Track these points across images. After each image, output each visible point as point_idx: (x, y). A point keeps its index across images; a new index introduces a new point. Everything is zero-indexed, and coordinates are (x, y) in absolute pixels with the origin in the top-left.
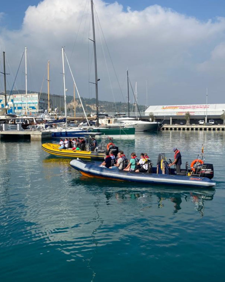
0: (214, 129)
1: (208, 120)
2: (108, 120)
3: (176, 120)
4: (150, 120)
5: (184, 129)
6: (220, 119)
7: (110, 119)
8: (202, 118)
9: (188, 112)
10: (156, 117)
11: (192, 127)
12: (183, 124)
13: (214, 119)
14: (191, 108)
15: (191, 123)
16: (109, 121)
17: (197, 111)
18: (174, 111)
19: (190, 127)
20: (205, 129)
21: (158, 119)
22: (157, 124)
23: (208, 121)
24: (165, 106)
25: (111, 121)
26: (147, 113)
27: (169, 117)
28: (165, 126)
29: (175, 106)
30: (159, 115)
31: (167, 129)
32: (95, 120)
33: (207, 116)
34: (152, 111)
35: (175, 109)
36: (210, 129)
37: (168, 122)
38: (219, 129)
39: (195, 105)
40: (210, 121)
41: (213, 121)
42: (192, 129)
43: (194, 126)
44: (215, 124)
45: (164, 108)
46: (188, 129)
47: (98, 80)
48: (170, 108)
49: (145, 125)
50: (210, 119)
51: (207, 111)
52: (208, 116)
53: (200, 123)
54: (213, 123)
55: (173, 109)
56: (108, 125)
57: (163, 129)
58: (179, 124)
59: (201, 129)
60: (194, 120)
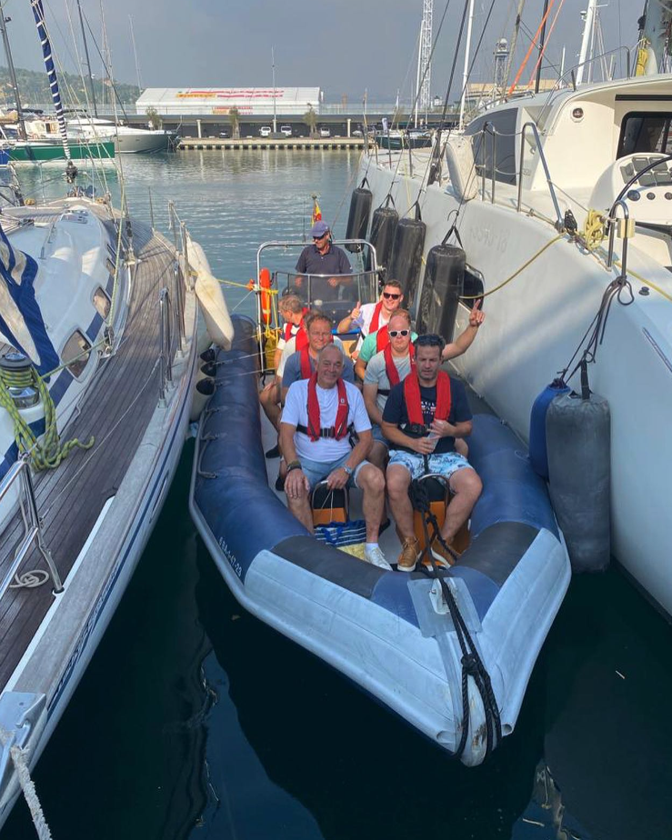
0: (290, 147)
1: (279, 125)
2: (44, 124)
3: (212, 127)
4: (151, 125)
5: (228, 148)
6: (302, 124)
7: (50, 122)
8: (266, 121)
9: (235, 107)
10: (164, 120)
11: (246, 142)
12: (228, 137)
13: (291, 124)
14: (243, 96)
15: (243, 135)
16: (48, 125)
17: (259, 103)
18: (208, 103)
19: (240, 142)
20: (272, 147)
21: (169, 123)
22: (166, 135)
23: (278, 130)
24: (184, 91)
25: (52, 127)
26: (142, 106)
27: (194, 117)
28: (186, 141)
29: (208, 90)
30: (170, 113)
31: (191, 148)
32: (15, 123)
33: (277, 116)
34: (152, 103)
35: (208, 98)
36: (281, 147)
37: (191, 131)
38: (299, 147)
39: (251, 89)
40: (284, 129)
41: (288, 129)
42: (246, 147)
43: (250, 141)
44: (294, 136)
45: (181, 96)
46: (237, 147)
47: (7, 21)
48: (195, 95)
49: (138, 138)
50: (284, 124)
51: (275, 106)
52: (279, 117)
53: (263, 135)
54: (288, 133)
55: (204, 98)
56: (49, 136)
57: (182, 148)
58: (218, 136)
59: (264, 147)
60: (250, 127)
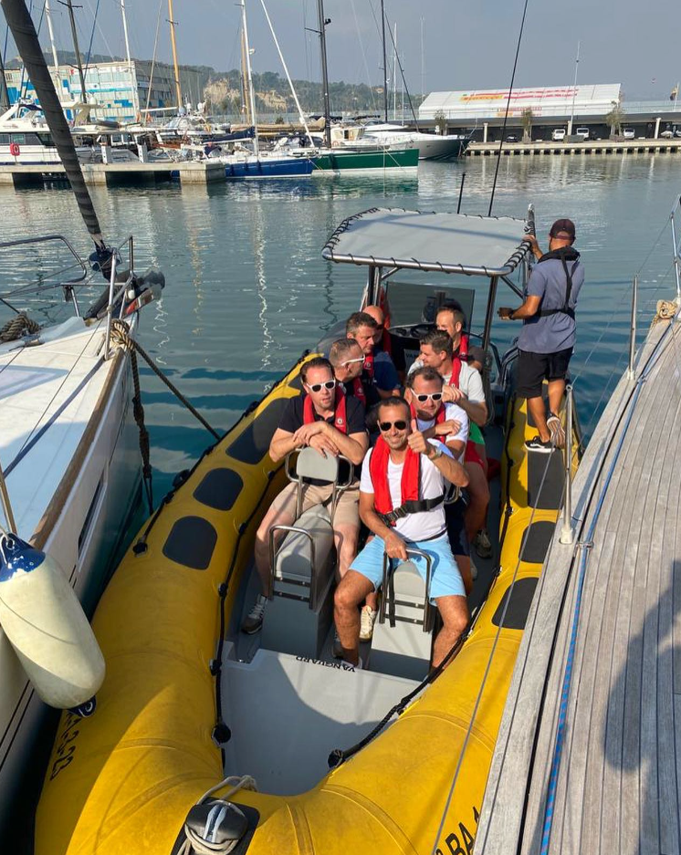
0: (588, 151)
1: (574, 127)
2: (343, 130)
3: (502, 130)
4: (437, 130)
5: (517, 152)
6: (601, 125)
7: (349, 129)
8: (560, 124)
9: (529, 108)
10: (449, 124)
11: (537, 146)
12: (515, 141)
13: (587, 126)
14: (532, 96)
16: (346, 132)
17: (550, 103)
18: (492, 106)
19: (531, 147)
20: (567, 152)
21: (454, 127)
22: (459, 141)
23: (574, 132)
24: (469, 94)
25: (350, 134)
26: (426, 112)
27: (482, 121)
28: (473, 147)
29: (494, 91)
30: (453, 117)
31: (477, 153)
32: (322, 130)
33: (574, 117)
34: (441, 107)
35: (495, 100)
36: (578, 152)
37: (478, 136)
38: (599, 151)
39: (542, 89)
40: (580, 131)
41: (585, 131)
42: (537, 152)
43: (542, 145)
44: (592, 138)
45: (466, 99)
46: (527, 152)
47: (327, 23)
48: (481, 97)
49: (429, 144)
50: (579, 126)
51: (574, 105)
52: (577, 118)
53: (556, 138)
54: (586, 135)
55: (489, 101)
56: (348, 143)
57: (469, 153)
58: (504, 139)
59: (557, 152)
60: (542, 130)
